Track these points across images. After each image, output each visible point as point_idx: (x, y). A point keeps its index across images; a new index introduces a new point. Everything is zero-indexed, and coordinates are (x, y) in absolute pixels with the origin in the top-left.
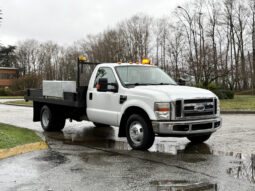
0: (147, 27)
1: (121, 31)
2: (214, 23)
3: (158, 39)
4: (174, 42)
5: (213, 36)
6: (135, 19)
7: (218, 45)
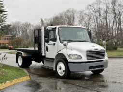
0: (73, 15)
1: (61, 17)
2: (106, 13)
3: (79, 21)
4: (87, 22)
5: (106, 19)
6: (68, 11)
7: (108, 23)
